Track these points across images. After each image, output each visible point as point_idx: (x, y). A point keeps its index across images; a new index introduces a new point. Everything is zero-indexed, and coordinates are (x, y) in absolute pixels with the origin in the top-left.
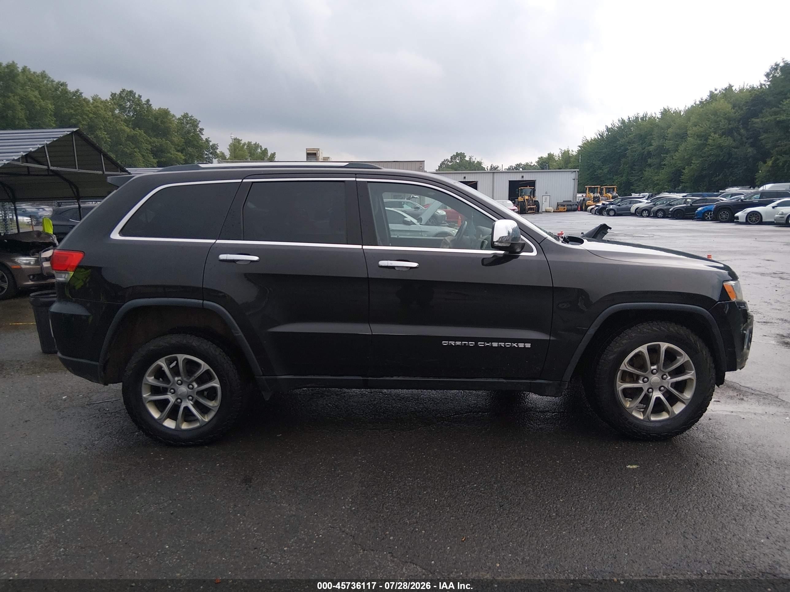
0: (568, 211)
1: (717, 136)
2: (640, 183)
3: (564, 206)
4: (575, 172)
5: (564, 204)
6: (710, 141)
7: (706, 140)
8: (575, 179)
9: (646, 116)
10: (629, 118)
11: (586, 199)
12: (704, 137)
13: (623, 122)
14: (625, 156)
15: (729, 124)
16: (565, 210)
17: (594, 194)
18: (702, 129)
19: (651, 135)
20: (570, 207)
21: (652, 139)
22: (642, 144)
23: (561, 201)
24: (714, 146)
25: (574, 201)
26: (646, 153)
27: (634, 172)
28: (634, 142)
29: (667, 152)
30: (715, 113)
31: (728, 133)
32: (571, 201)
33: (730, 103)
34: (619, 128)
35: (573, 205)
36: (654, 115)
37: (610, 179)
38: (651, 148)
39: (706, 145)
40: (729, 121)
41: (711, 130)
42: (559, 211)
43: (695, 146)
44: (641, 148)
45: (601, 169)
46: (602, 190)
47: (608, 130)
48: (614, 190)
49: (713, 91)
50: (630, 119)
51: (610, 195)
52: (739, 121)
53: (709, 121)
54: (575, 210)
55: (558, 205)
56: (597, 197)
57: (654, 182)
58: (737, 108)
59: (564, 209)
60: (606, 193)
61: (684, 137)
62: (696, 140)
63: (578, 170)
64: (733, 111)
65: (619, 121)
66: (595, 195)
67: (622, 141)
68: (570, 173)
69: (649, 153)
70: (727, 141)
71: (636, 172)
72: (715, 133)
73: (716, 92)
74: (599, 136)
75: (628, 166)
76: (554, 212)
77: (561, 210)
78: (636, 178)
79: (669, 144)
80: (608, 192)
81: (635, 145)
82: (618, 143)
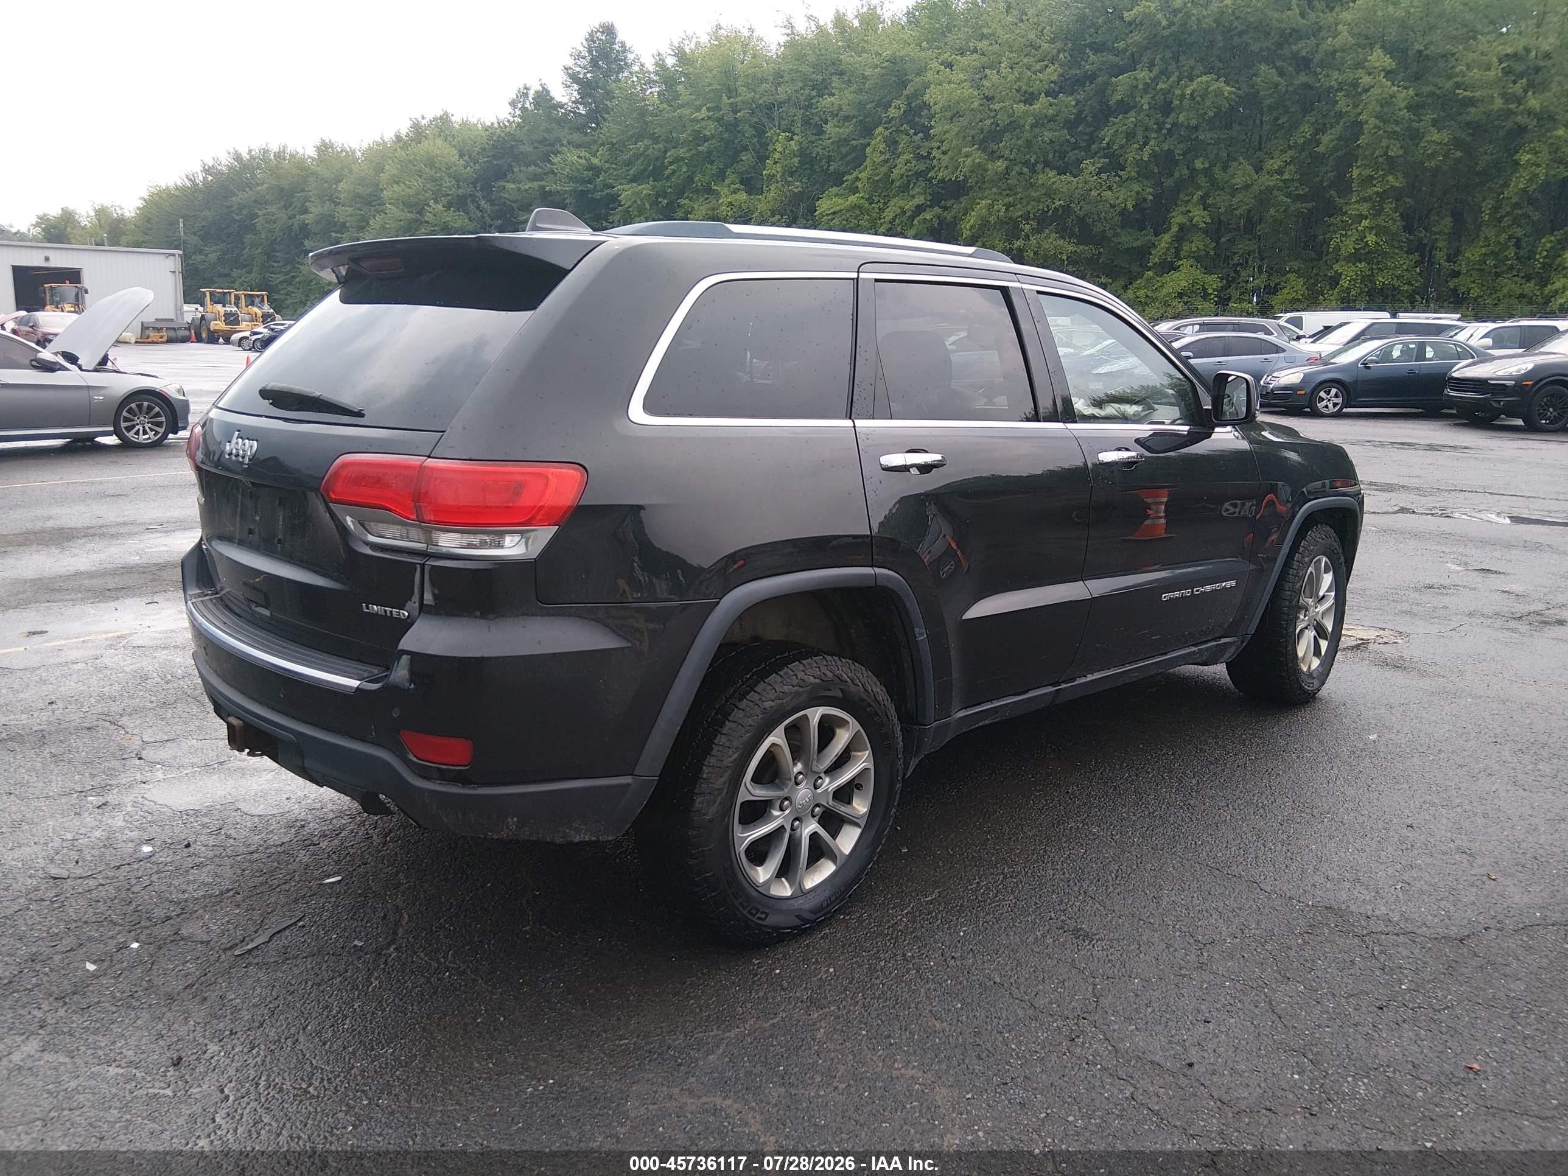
0: (170, 341)
1: (440, 207)
2: (291, 288)
3: (159, 330)
4: (174, 255)
5: (159, 325)
6: (428, 217)
7: (420, 212)
8: (174, 272)
9: (284, 151)
10: (250, 151)
11: (208, 316)
12: (418, 207)
13: (238, 157)
14: (252, 229)
15: (459, 187)
16: (165, 339)
17: (224, 306)
18: (411, 192)
19: (303, 190)
20: (172, 334)
21: (307, 199)
22: (285, 207)
23: (149, 318)
24: (436, 225)
25: (180, 321)
26: (296, 227)
27: (275, 265)
28: (266, 203)
29: (343, 228)
30: (431, 163)
31: (459, 203)
32: (172, 320)
33: (454, 146)
34: (230, 168)
35: (180, 328)
36: (301, 151)
37: (226, 275)
38: (309, 219)
39: (421, 222)
40: (458, 181)
41: (427, 195)
42: (150, 340)
43: (402, 223)
44: (285, 217)
45: (201, 252)
46: (237, 298)
47: (207, 170)
48: (263, 300)
49: (420, 119)
50: (253, 153)
51: (256, 309)
52: (474, 184)
53: (420, 176)
54: (184, 340)
55: (144, 328)
56: (232, 314)
57: (324, 287)
58: (466, 158)
59: (161, 337)
60: (247, 306)
61: (372, 202)
62: (402, 211)
63: (181, 252)
64: (462, 162)
65: (229, 154)
66: (229, 309)
67: (243, 197)
68: (164, 256)
69: (304, 227)
70: (457, 219)
71: (281, 264)
72: (436, 202)
73: (424, 122)
74: (186, 180)
75: (260, 250)
76: (136, 342)
77: (155, 340)
78: (282, 278)
79: (344, 213)
80: (252, 304)
81: (272, 209)
82: (234, 199)
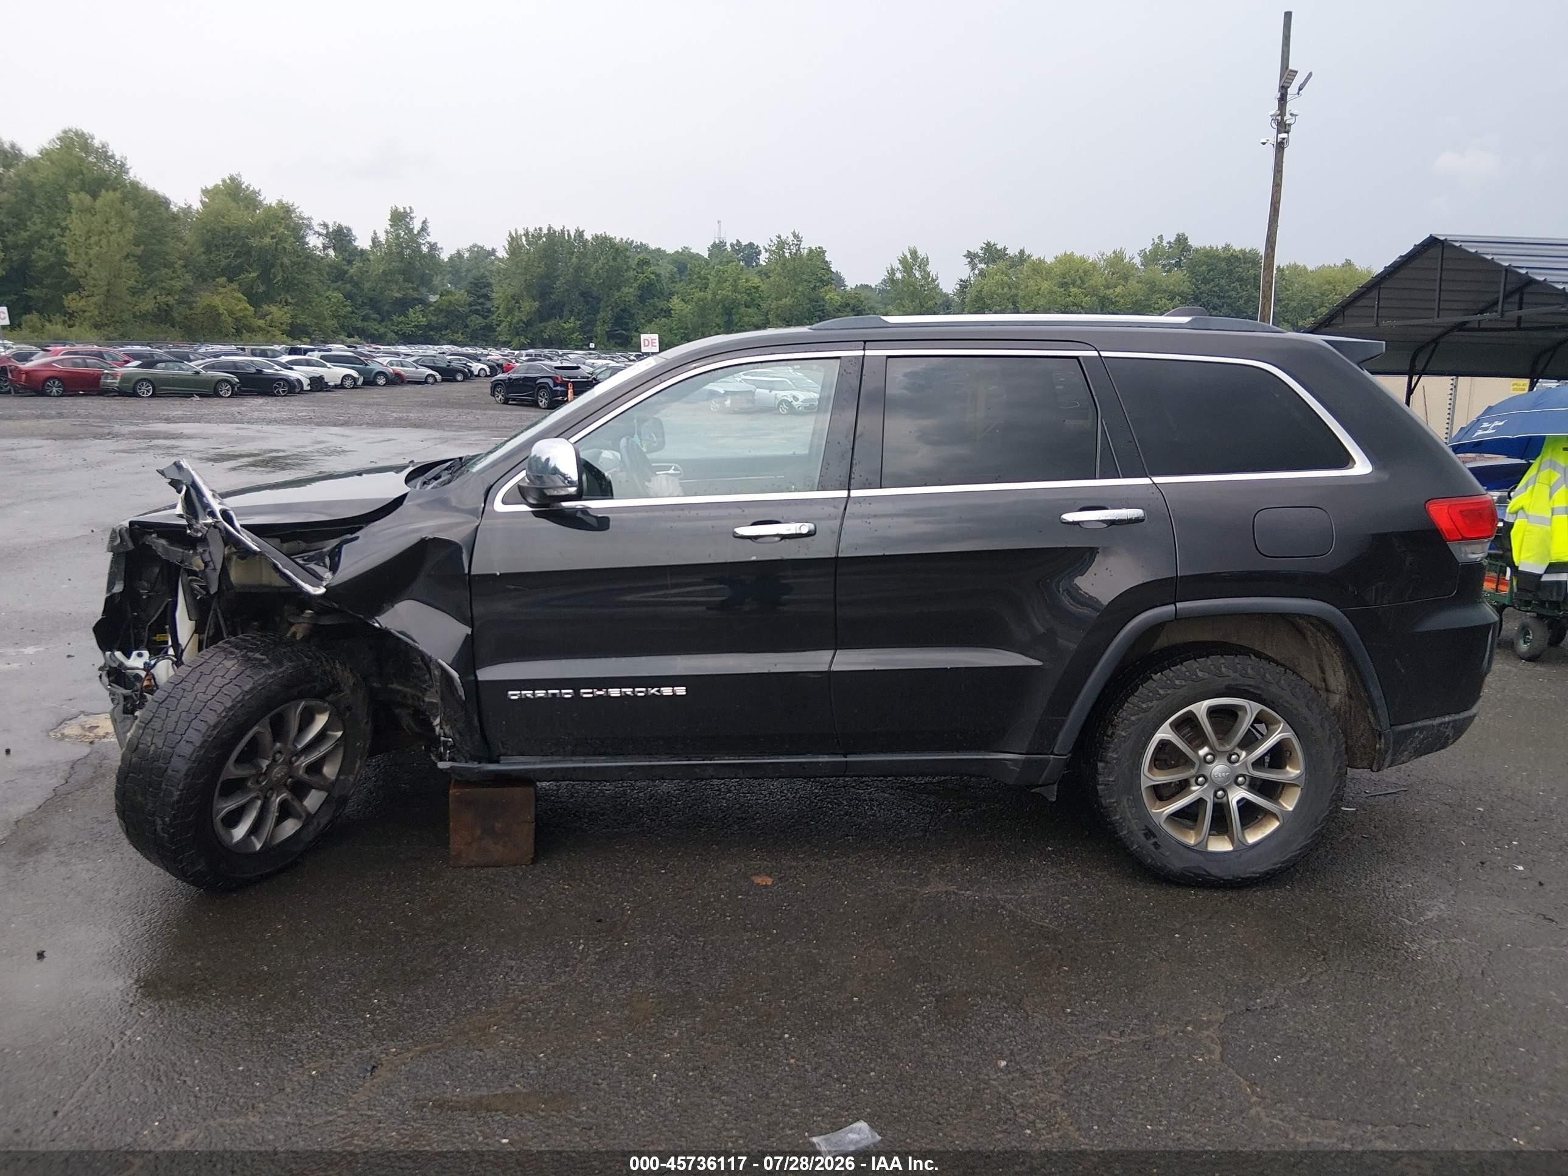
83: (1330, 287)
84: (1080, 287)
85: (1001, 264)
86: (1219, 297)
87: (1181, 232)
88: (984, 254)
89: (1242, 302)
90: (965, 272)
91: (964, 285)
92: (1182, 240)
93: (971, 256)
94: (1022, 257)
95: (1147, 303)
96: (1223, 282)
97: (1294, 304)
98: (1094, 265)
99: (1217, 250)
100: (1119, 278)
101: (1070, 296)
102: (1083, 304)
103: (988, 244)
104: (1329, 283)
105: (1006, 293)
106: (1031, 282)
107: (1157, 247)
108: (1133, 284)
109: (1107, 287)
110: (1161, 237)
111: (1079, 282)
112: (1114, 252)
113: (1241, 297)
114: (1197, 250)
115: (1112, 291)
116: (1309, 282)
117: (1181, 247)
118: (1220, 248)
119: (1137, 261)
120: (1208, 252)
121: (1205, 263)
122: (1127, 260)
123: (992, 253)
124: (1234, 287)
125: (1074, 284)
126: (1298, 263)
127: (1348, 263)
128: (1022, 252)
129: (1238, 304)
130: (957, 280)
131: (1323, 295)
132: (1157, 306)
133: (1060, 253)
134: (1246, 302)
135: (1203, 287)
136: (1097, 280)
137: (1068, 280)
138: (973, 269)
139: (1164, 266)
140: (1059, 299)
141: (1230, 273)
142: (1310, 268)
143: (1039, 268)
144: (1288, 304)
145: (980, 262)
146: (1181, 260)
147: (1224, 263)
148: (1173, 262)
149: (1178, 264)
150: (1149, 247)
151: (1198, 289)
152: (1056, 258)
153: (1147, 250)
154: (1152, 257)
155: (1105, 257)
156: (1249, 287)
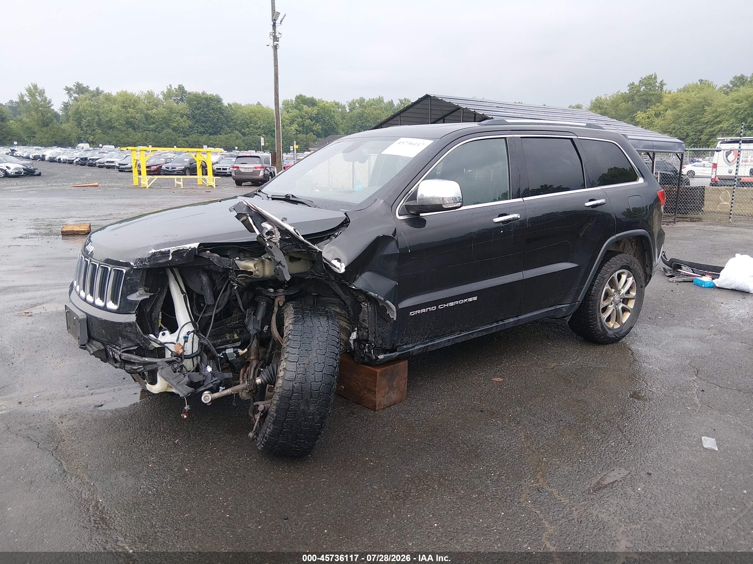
83: (254, 114)
84: (133, 109)
85: (87, 95)
86: (205, 117)
87: (180, 84)
88: (76, 89)
89: (216, 120)
90: (66, 98)
91: (66, 106)
92: (181, 88)
93: (68, 90)
94: (98, 92)
95: (170, 118)
96: (205, 110)
97: (239, 122)
98: (139, 97)
99: (199, 94)
100: (153, 105)
101: (129, 113)
102: (137, 117)
103: (78, 83)
104: (253, 112)
105: (94, 111)
106: (106, 105)
107: (169, 90)
108: (161, 109)
109: (148, 109)
110: (170, 85)
111: (132, 106)
112: (148, 92)
113: (215, 118)
114: (189, 94)
115: (150, 111)
116: (244, 112)
117: (182, 91)
118: (200, 93)
119: (161, 97)
120: (195, 95)
121: (195, 100)
122: (155, 96)
123: (81, 89)
124: (211, 112)
125: (130, 107)
126: (237, 102)
127: (259, 104)
128: (98, 89)
129: (214, 121)
130: (61, 103)
131: (250, 118)
132: (175, 120)
133: (119, 90)
134: (217, 120)
135: (197, 112)
136: (141, 106)
137: (126, 104)
138: (70, 97)
139: (175, 100)
140: (123, 114)
141: (208, 105)
142: (243, 105)
143: (108, 98)
144: (236, 122)
145: (74, 93)
146: (182, 97)
147: (204, 101)
148: (179, 98)
149: (182, 100)
150: (165, 91)
151: (194, 112)
152: (117, 93)
153: (165, 92)
154: (168, 95)
155: (144, 94)
156: (218, 113)
